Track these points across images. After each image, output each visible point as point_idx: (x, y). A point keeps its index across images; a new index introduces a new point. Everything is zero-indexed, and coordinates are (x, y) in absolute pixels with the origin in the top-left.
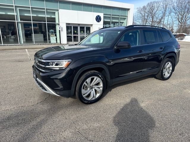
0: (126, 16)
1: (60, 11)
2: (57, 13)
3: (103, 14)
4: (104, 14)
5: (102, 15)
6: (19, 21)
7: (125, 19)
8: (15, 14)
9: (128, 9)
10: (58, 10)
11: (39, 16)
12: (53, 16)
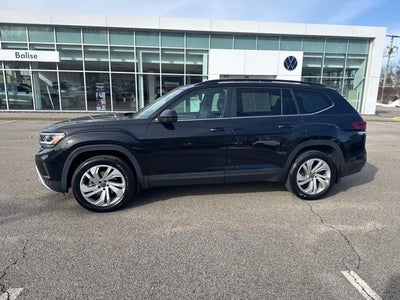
0: (364, 55)
1: (212, 51)
2: (205, 55)
3: (302, 53)
4: (305, 54)
5: (299, 56)
6: (142, 73)
7: (361, 61)
8: (135, 61)
9: (371, 40)
10: (208, 51)
11: (175, 62)
12: (199, 63)
